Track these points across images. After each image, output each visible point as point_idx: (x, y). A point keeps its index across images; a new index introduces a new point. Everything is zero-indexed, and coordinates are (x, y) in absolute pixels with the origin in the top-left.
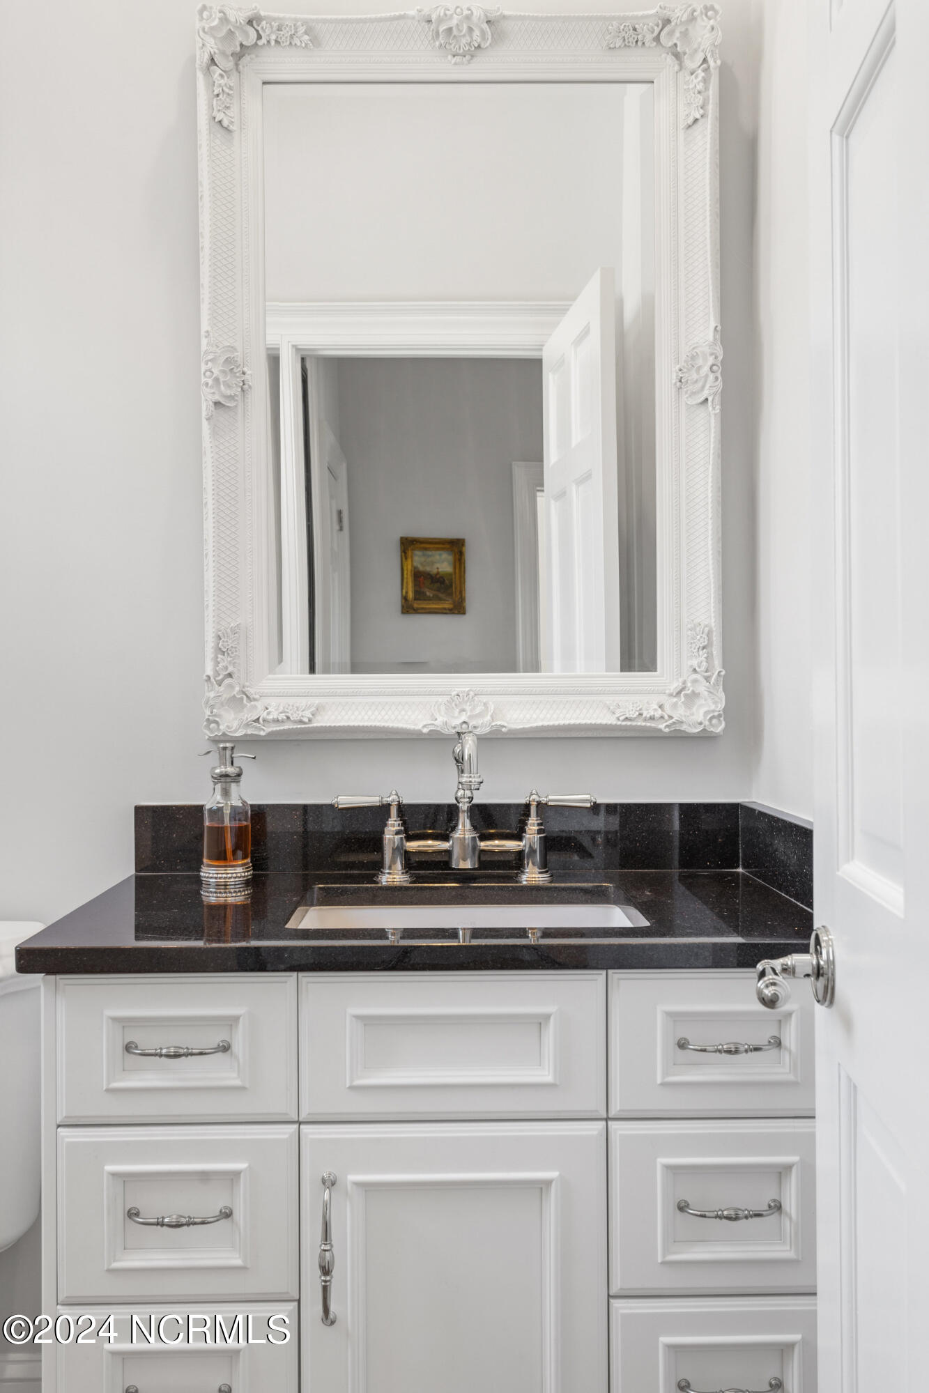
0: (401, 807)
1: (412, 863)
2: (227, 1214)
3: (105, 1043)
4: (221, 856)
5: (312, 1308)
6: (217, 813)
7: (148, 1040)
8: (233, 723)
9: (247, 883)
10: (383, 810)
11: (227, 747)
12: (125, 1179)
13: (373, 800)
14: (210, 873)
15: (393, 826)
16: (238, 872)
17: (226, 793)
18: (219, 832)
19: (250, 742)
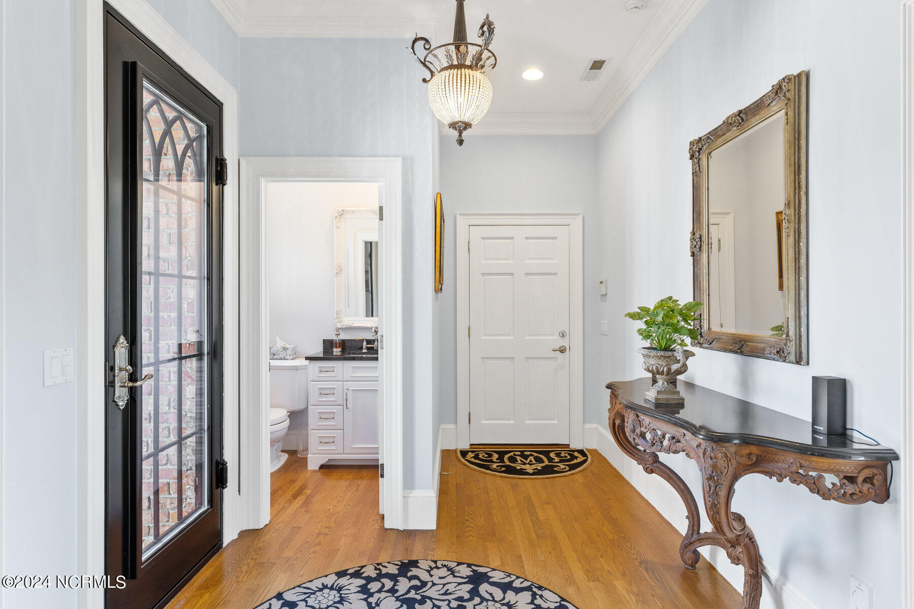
0: (366, 340)
1: (368, 348)
2: (334, 394)
3: (317, 370)
4: (336, 347)
5: (345, 406)
6: (336, 340)
7: (322, 370)
8: (339, 326)
9: (341, 351)
10: (363, 340)
11: (338, 329)
12: (320, 388)
13: (361, 338)
14: (335, 350)
15: (365, 343)
16: (339, 349)
17: (337, 337)
18: (336, 343)
19: (341, 329)
